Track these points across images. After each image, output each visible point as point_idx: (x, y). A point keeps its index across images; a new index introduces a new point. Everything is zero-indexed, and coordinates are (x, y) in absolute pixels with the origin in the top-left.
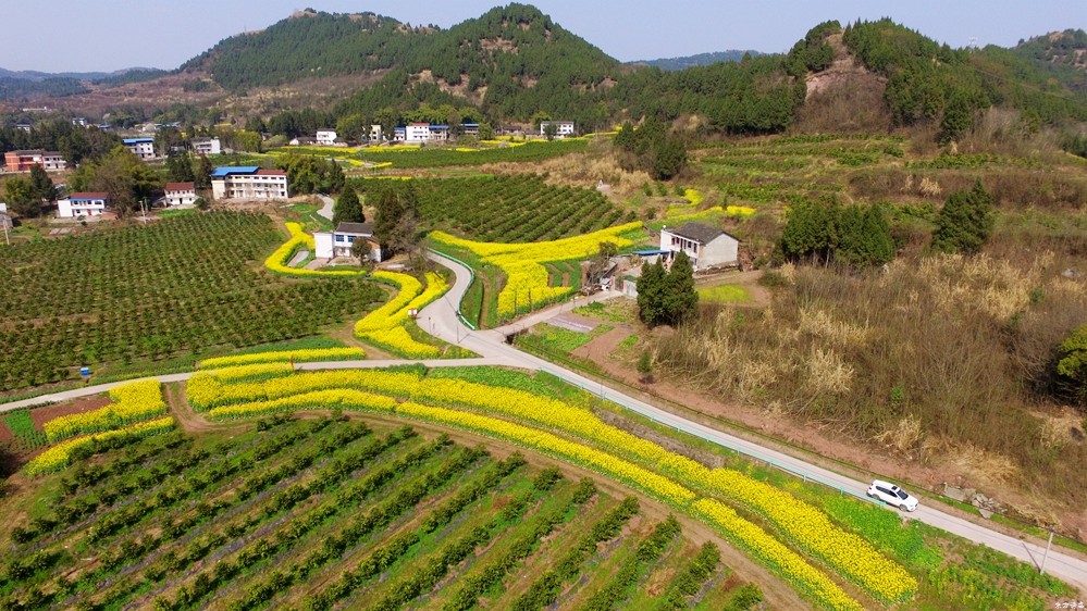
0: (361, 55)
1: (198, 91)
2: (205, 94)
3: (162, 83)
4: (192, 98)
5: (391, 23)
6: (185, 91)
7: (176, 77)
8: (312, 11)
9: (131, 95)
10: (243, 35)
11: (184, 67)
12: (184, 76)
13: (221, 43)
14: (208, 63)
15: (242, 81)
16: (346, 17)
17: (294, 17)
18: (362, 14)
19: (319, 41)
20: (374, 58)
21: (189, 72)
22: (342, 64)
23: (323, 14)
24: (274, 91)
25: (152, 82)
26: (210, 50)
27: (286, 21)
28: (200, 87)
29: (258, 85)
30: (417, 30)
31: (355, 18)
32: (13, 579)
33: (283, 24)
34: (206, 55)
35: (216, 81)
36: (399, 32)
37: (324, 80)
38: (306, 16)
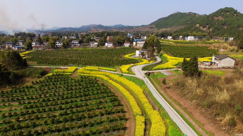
0: (186, 21)
1: (151, 28)
2: (153, 29)
3: (146, 27)
4: (150, 30)
5: (195, 14)
6: (149, 28)
7: (149, 26)
8: (178, 12)
9: (140, 29)
10: (163, 18)
11: (151, 24)
12: (150, 26)
13: (159, 19)
14: (155, 23)
15: (160, 27)
16: (185, 13)
17: (174, 14)
18: (189, 13)
19: (178, 19)
20: (189, 22)
21: (151, 25)
22: (181, 23)
23: (180, 13)
24: (166, 29)
25: (144, 27)
28: (152, 28)
29: (163, 28)
30: (201, 16)
31: (187, 13)
33: (171, 15)
34: (155, 22)
35: (155, 27)
36: (196, 16)
37: (177, 27)
38: (177, 13)
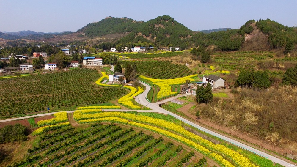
0: (123, 29)
1: (81, 37)
2: (83, 38)
3: (72, 35)
4: (79, 39)
5: (131, 20)
6: (78, 37)
7: (76, 34)
8: (111, 17)
9: (64, 38)
10: (93, 23)
11: (78, 31)
12: (78, 34)
13: (87, 25)
14: (84, 30)
15: (92, 35)
16: (119, 19)
17: (106, 19)
18: (124, 18)
19: (112, 25)
20: (126, 29)
22: (118, 31)
23: (114, 18)
24: (100, 38)
25: (70, 35)
26: (84, 27)
27: (104, 19)
28: (81, 36)
29: (96, 36)
30: (138, 22)
31: (122, 19)
32: (27, 162)
33: (103, 20)
34: (83, 28)
35: (86, 35)
36: (133, 22)
37: (113, 35)
38: (109, 18)
